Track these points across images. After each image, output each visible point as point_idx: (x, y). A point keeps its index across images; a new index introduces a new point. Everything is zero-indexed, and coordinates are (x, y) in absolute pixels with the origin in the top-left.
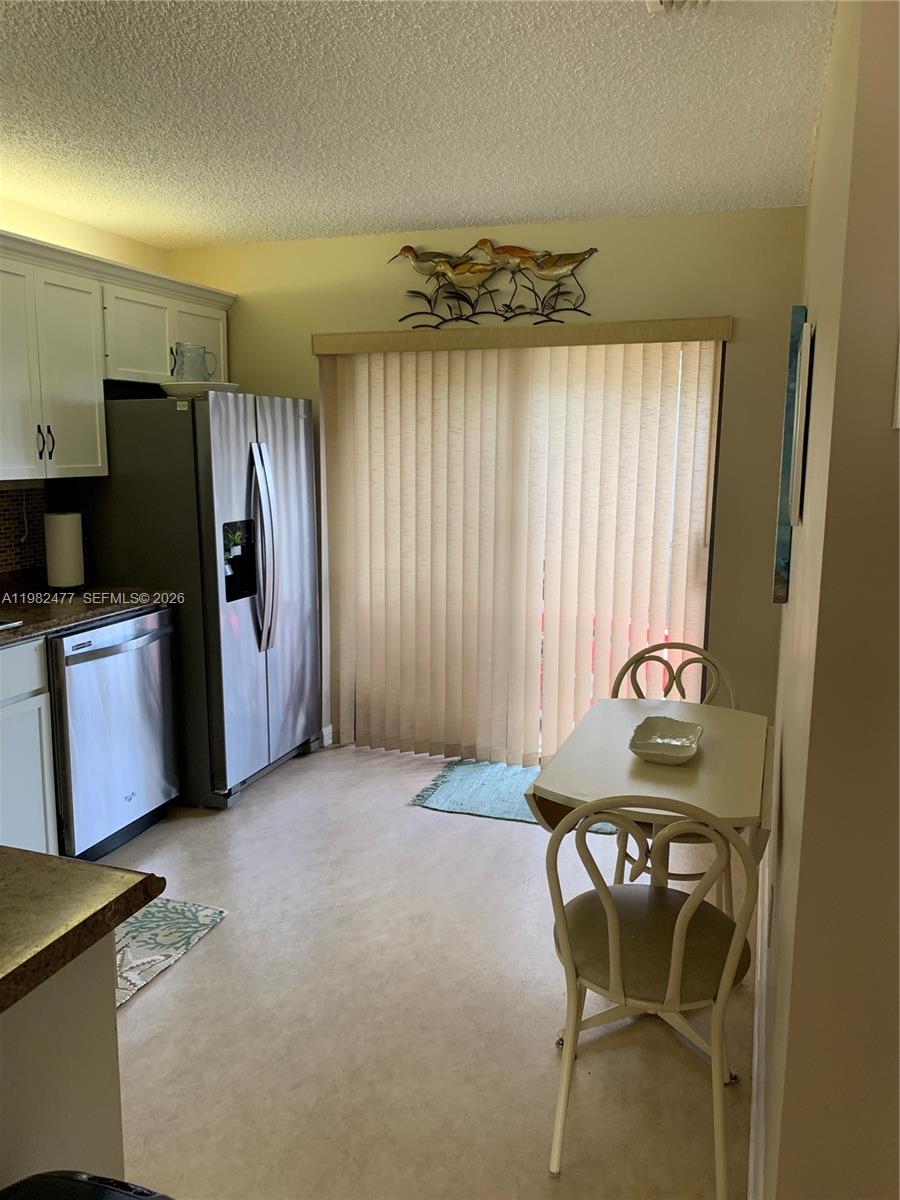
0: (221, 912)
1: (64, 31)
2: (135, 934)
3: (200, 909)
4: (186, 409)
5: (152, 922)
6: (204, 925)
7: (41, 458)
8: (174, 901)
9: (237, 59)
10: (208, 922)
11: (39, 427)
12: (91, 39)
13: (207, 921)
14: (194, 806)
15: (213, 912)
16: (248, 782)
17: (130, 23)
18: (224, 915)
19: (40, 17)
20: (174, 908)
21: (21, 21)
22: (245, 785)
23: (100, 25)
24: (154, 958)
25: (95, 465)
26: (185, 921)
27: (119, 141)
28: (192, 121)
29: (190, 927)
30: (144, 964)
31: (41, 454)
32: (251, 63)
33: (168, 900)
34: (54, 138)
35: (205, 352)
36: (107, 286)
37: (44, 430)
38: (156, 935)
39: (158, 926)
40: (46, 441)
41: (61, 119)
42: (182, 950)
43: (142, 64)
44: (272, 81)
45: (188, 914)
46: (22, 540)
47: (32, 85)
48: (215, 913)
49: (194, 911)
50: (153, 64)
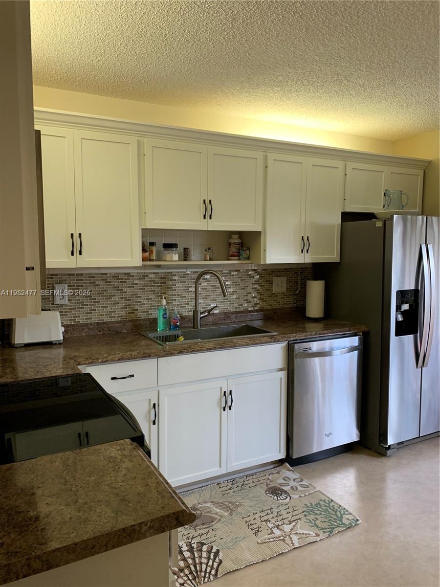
0: (357, 520)
1: (288, 29)
2: (307, 514)
3: (346, 513)
4: (381, 226)
5: (318, 510)
6: (344, 524)
7: (302, 252)
8: (335, 502)
9: (385, 13)
10: (347, 524)
11: (303, 237)
12: (303, 29)
13: (347, 522)
14: (369, 449)
15: (353, 517)
16: (405, 444)
17: (317, 12)
18: (358, 523)
19: (274, 24)
20: (333, 506)
21: (267, 30)
22: (402, 445)
23: (303, 19)
24: (310, 533)
25: (334, 256)
26: (335, 517)
27: (343, 84)
28: (376, 61)
29: (336, 522)
30: (303, 534)
31: (302, 251)
32: (395, 13)
33: (332, 501)
34: (311, 91)
35: (402, 194)
36: (348, 163)
37: (305, 239)
38: (317, 519)
39: (321, 514)
40: (305, 244)
41: (310, 79)
42: (326, 535)
43: (334, 35)
44: (413, 21)
45: (338, 514)
46: (297, 292)
47: (289, 65)
48: (353, 519)
49: (342, 513)
50: (340, 33)
